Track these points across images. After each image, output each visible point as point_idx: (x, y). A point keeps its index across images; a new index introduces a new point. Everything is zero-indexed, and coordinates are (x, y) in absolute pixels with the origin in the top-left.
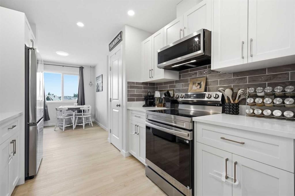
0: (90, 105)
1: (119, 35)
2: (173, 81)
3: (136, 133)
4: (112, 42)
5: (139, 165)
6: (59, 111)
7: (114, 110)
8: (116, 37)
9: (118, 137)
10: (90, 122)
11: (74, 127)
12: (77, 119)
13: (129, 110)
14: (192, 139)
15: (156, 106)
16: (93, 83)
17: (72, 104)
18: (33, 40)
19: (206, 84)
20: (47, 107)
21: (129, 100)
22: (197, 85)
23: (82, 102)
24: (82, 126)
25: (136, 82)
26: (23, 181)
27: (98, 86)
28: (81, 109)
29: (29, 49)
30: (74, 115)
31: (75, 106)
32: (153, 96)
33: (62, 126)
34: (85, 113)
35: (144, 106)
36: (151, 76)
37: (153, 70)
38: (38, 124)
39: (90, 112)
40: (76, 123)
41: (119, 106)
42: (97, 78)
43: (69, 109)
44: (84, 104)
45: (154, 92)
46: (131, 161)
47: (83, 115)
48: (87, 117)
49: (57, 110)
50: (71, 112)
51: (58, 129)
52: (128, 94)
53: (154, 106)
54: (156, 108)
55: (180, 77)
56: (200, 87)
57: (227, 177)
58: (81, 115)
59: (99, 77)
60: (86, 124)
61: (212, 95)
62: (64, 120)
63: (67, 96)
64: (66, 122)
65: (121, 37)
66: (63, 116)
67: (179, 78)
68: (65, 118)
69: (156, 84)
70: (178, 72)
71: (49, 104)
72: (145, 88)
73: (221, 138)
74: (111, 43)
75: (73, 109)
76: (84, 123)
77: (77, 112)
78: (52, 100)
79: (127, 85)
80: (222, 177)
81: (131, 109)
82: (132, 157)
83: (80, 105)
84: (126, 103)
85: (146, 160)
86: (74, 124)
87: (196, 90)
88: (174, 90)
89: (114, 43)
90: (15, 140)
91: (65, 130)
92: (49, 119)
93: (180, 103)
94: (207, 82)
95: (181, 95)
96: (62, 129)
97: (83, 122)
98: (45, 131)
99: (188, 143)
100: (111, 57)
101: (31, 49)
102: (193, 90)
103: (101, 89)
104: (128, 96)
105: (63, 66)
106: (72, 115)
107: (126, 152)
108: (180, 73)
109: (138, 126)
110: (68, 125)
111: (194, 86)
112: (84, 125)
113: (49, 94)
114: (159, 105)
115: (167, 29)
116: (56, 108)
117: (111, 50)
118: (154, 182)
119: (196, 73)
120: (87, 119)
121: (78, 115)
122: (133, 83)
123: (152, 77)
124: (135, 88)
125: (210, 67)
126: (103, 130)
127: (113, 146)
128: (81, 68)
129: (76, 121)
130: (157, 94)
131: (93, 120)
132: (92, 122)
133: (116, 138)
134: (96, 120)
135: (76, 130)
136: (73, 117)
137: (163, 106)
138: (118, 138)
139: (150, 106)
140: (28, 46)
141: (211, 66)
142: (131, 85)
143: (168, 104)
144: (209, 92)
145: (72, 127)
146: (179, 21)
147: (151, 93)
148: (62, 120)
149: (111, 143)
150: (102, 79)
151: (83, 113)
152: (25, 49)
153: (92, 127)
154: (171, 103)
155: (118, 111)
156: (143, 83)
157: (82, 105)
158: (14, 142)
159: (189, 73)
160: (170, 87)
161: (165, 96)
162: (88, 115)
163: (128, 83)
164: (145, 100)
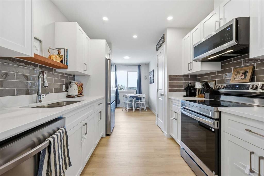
0: (145, 95)
1: (162, 37)
2: (215, 71)
3: (174, 118)
4: (158, 43)
5: (177, 146)
6: (125, 98)
7: (159, 98)
8: (161, 40)
9: (162, 120)
10: (144, 108)
11: (134, 110)
12: (136, 104)
13: (170, 99)
14: (218, 128)
15: (197, 97)
16: (147, 76)
17: (133, 93)
18: (110, 54)
19: (253, 73)
20: (119, 94)
21: (170, 90)
22: (241, 74)
23: (140, 92)
24: (139, 109)
25: (177, 75)
26: (105, 136)
27: (151, 80)
28: (138, 97)
29: (107, 60)
30: (134, 101)
31: (134, 94)
32: (194, 87)
33: (127, 108)
34: (141, 100)
35: (184, 96)
36: (189, 69)
37: (192, 63)
38: (111, 104)
39: (144, 100)
40: (135, 107)
41: (163, 95)
42: (150, 73)
43: (131, 97)
44: (141, 93)
45: (195, 84)
46: (171, 142)
47: (139, 101)
48: (142, 103)
49: (124, 97)
50: (131, 99)
51: (124, 110)
52: (169, 86)
53: (194, 97)
54: (197, 98)
55: (222, 67)
56: (245, 78)
57: (251, 171)
58: (138, 101)
59: (151, 72)
60: (142, 108)
61: (258, 86)
62: (128, 104)
63: (133, 87)
64: (129, 106)
65: (164, 39)
66: (127, 101)
67: (221, 69)
68: (128, 102)
69: (198, 75)
70: (220, 63)
71: (121, 92)
72: (185, 80)
73: (246, 130)
74: (157, 45)
75: (133, 97)
76: (140, 108)
77: (136, 99)
78: (124, 90)
79: (168, 78)
80: (246, 169)
81: (171, 98)
82: (172, 139)
83: (138, 94)
84: (167, 93)
85: (181, 142)
86: (134, 107)
87: (239, 80)
88: (216, 81)
89: (159, 44)
90: (101, 111)
91: (128, 111)
92: (120, 103)
93: (221, 94)
94: (255, 71)
95: (222, 86)
96: (127, 111)
97: (140, 106)
98: (116, 110)
99: (213, 131)
100: (157, 56)
101: (109, 59)
102: (236, 81)
103: (152, 81)
104: (169, 87)
105: (128, 66)
106: (132, 101)
107: (167, 133)
108: (222, 63)
109: (176, 113)
110: (130, 108)
111: (238, 76)
112: (140, 109)
113: (122, 86)
114: (199, 96)
115: (204, 23)
116: (123, 96)
117: (157, 50)
118: (186, 162)
119: (241, 62)
120: (143, 104)
121: (137, 101)
122: (174, 76)
123: (191, 70)
124: (176, 80)
125: (248, 56)
126: (153, 114)
127: (159, 128)
128: (139, 66)
129: (135, 106)
130: (198, 86)
131: (148, 106)
132: (146, 108)
133: (161, 121)
134: (149, 106)
135: (135, 112)
136: (133, 103)
137: (203, 97)
138: (162, 122)
139: (189, 97)
140: (107, 58)
141: (249, 54)
142: (172, 78)
143: (207, 95)
144: (257, 83)
145: (132, 109)
146: (215, 13)
147: (191, 84)
148: (127, 103)
149: (158, 125)
150: (153, 73)
151: (139, 100)
152: (106, 60)
153: (146, 111)
154: (210, 94)
155: (162, 99)
156: (184, 76)
157: (139, 94)
158: (100, 112)
159: (233, 62)
160: (212, 78)
161: (204, 87)
162: (143, 102)
163: (170, 76)
164: (186, 91)
